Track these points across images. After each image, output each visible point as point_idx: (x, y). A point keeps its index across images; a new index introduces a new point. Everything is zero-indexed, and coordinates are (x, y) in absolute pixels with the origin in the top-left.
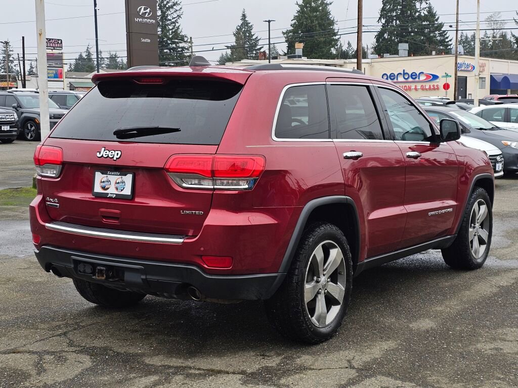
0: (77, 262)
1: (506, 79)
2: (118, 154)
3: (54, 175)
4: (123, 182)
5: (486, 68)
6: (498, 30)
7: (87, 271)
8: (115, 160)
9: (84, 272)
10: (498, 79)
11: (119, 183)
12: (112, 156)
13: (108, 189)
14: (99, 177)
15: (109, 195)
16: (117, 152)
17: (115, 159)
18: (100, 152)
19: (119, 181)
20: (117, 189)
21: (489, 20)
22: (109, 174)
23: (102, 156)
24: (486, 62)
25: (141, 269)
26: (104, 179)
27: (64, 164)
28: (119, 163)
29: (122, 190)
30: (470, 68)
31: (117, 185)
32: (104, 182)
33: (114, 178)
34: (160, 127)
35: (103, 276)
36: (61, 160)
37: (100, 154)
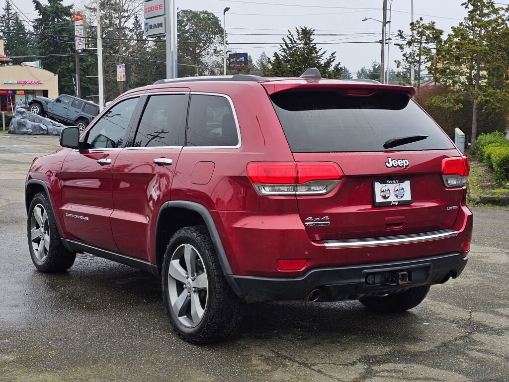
2: (406, 162)
3: (323, 192)
4: (402, 189)
7: (376, 281)
9: (374, 283)
11: (397, 190)
13: (388, 197)
14: (378, 186)
15: (392, 203)
16: (404, 161)
17: (405, 167)
18: (389, 162)
19: (398, 188)
20: (397, 196)
22: (389, 183)
26: (384, 189)
28: (406, 171)
29: (402, 197)
31: (396, 193)
32: (383, 191)
33: (392, 186)
36: (341, 174)
37: (389, 164)
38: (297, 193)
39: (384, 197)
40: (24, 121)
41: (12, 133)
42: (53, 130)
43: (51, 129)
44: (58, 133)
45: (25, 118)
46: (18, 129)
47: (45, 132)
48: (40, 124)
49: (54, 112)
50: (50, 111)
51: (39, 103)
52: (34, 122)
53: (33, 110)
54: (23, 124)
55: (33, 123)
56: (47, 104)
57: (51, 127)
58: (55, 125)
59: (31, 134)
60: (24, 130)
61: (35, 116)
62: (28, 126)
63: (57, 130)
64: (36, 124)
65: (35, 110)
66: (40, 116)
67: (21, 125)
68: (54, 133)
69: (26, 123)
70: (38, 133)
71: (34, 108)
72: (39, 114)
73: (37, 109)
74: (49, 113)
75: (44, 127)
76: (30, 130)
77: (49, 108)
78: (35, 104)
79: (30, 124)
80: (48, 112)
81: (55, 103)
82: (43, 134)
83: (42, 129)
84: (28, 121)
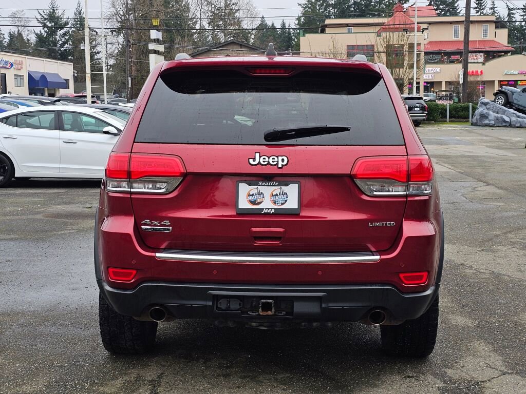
0: (216, 298)
1: (43, 77)
2: (283, 160)
3: (163, 191)
5: (24, 66)
6: (23, 28)
7: (232, 307)
8: (280, 168)
9: (228, 308)
10: (37, 77)
11: (276, 195)
12: (275, 163)
13: (259, 203)
14: (244, 189)
15: (265, 211)
16: (280, 158)
17: (280, 166)
18: (254, 159)
19: (278, 192)
20: (274, 202)
21: (13, 16)
22: (262, 185)
23: (259, 163)
24: (24, 60)
25: (324, 296)
26: (254, 192)
27: (185, 175)
28: (285, 171)
29: (283, 204)
30: (9, 66)
31: (274, 198)
32: (252, 195)
33: (268, 190)
34: (328, 126)
35: (271, 310)
36: (183, 170)
37: (254, 161)
38: (132, 190)
39: (253, 203)
40: (486, 113)
41: (475, 125)
42: (516, 123)
43: (514, 121)
44: (521, 125)
45: (488, 109)
46: (480, 121)
47: (508, 125)
48: (503, 115)
49: (519, 103)
50: (515, 102)
51: (504, 94)
52: (498, 113)
53: (498, 101)
54: (485, 116)
55: (496, 115)
56: (513, 94)
57: (514, 119)
58: (518, 117)
59: (493, 126)
60: (487, 122)
61: (499, 107)
62: (490, 118)
63: (520, 122)
64: (499, 115)
65: (500, 101)
66: (504, 107)
67: (484, 116)
68: (517, 125)
69: (489, 114)
70: (500, 125)
71: (499, 98)
72: (505, 105)
73: (502, 100)
74: (515, 104)
75: (507, 119)
76: (493, 122)
77: (515, 99)
78: (501, 94)
79: (492, 115)
80: (513, 103)
81: (522, 93)
82: (505, 126)
83: (505, 121)
84: (491, 113)
